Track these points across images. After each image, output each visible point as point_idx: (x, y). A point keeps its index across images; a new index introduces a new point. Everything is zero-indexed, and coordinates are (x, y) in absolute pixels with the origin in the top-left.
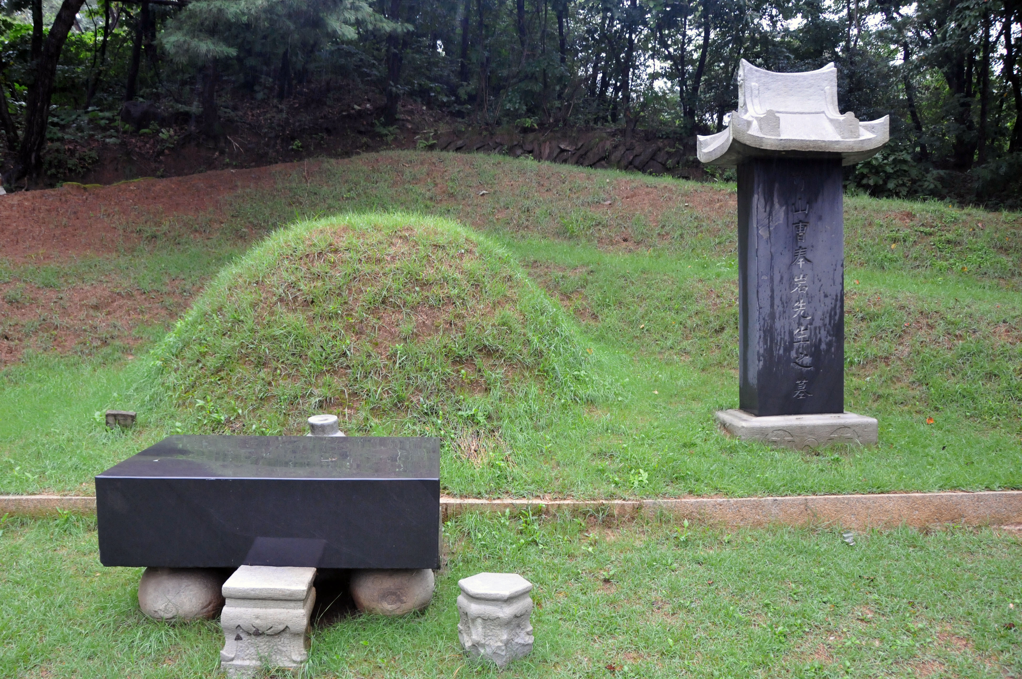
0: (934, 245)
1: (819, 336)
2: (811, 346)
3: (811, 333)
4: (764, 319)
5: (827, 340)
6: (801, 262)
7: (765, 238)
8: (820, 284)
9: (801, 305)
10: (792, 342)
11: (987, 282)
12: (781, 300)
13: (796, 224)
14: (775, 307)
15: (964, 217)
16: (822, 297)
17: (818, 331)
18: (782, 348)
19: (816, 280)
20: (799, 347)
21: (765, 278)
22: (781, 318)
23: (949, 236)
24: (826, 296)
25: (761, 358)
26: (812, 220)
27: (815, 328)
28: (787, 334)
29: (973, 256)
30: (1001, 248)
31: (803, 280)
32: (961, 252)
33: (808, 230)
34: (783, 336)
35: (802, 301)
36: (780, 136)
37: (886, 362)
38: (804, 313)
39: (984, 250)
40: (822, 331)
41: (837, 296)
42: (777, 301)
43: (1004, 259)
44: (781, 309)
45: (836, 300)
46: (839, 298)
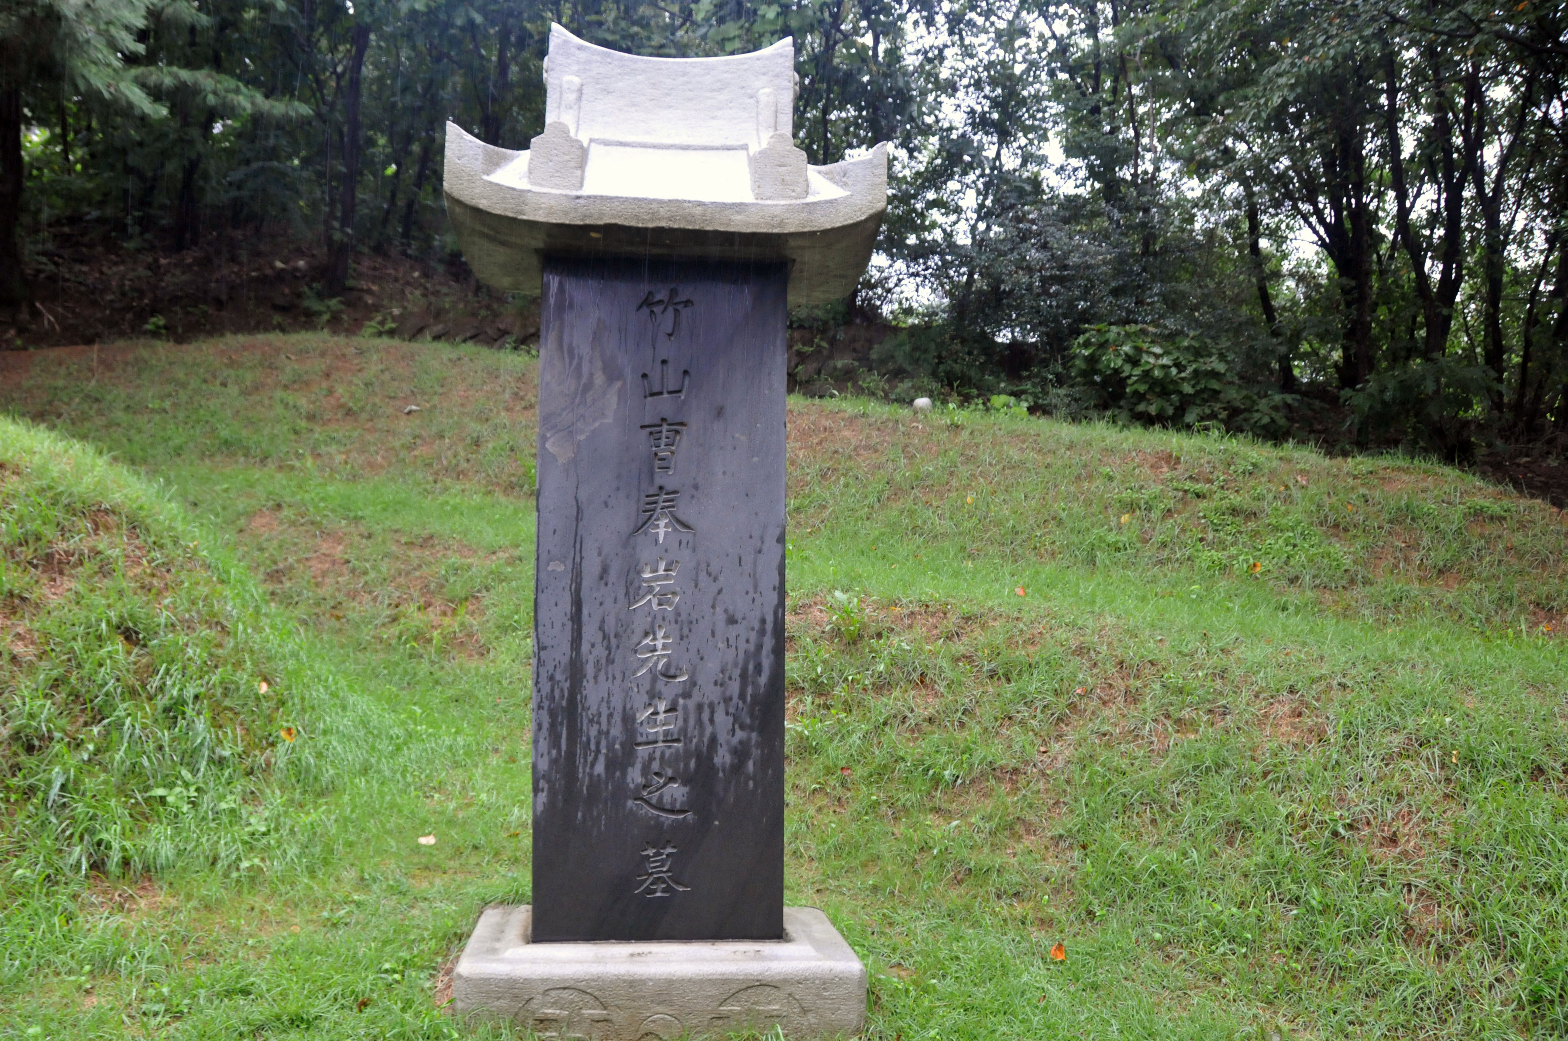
0: (1204, 517)
1: (709, 730)
2: (687, 754)
3: (686, 721)
4: (551, 678)
5: (735, 741)
6: (662, 529)
7: (561, 461)
8: (714, 588)
9: (659, 643)
10: (631, 742)
11: (1293, 596)
12: (601, 628)
13: (653, 429)
14: (585, 647)
15: (1275, 463)
16: (721, 625)
17: (706, 716)
18: (602, 760)
19: (703, 576)
20: (651, 759)
21: (558, 567)
22: (602, 677)
23: (1236, 500)
24: (732, 621)
25: (542, 784)
26: (696, 419)
27: (700, 707)
28: (617, 718)
29: (1276, 543)
30: (1336, 526)
31: (667, 577)
32: (1255, 534)
33: (684, 441)
34: (604, 727)
35: (660, 634)
36: (581, 185)
37: (1013, 782)
38: (668, 666)
39: (1300, 529)
40: (720, 716)
41: (763, 621)
42: (590, 632)
43: (1337, 548)
44: (600, 652)
45: (762, 632)
46: (769, 626)
